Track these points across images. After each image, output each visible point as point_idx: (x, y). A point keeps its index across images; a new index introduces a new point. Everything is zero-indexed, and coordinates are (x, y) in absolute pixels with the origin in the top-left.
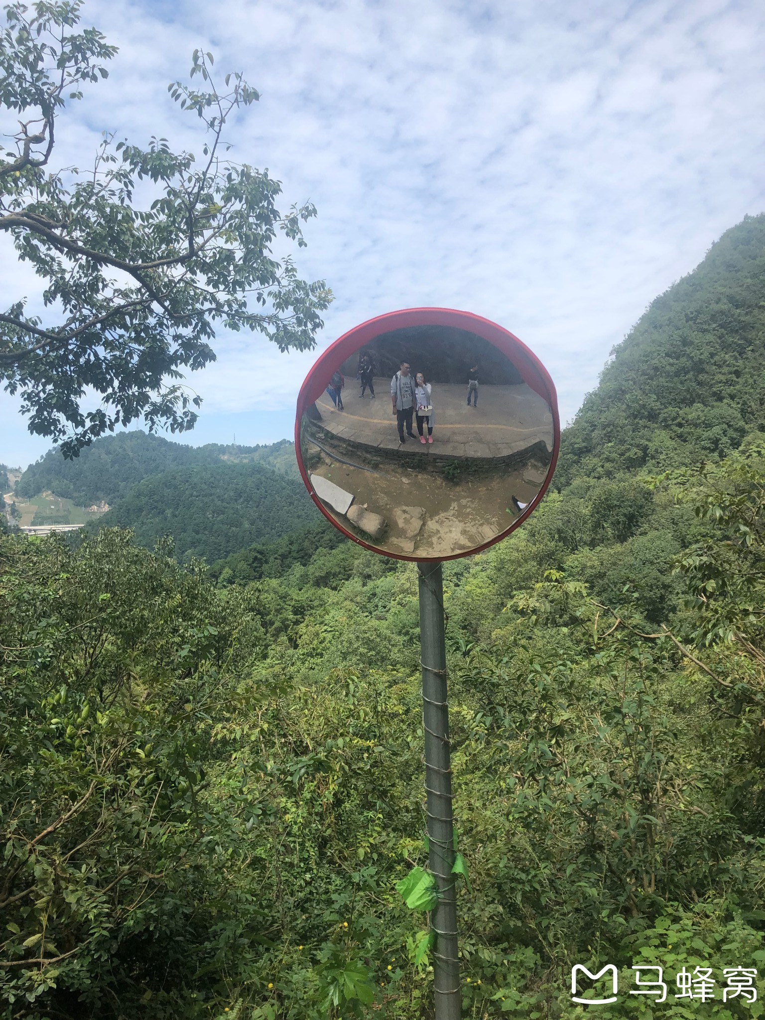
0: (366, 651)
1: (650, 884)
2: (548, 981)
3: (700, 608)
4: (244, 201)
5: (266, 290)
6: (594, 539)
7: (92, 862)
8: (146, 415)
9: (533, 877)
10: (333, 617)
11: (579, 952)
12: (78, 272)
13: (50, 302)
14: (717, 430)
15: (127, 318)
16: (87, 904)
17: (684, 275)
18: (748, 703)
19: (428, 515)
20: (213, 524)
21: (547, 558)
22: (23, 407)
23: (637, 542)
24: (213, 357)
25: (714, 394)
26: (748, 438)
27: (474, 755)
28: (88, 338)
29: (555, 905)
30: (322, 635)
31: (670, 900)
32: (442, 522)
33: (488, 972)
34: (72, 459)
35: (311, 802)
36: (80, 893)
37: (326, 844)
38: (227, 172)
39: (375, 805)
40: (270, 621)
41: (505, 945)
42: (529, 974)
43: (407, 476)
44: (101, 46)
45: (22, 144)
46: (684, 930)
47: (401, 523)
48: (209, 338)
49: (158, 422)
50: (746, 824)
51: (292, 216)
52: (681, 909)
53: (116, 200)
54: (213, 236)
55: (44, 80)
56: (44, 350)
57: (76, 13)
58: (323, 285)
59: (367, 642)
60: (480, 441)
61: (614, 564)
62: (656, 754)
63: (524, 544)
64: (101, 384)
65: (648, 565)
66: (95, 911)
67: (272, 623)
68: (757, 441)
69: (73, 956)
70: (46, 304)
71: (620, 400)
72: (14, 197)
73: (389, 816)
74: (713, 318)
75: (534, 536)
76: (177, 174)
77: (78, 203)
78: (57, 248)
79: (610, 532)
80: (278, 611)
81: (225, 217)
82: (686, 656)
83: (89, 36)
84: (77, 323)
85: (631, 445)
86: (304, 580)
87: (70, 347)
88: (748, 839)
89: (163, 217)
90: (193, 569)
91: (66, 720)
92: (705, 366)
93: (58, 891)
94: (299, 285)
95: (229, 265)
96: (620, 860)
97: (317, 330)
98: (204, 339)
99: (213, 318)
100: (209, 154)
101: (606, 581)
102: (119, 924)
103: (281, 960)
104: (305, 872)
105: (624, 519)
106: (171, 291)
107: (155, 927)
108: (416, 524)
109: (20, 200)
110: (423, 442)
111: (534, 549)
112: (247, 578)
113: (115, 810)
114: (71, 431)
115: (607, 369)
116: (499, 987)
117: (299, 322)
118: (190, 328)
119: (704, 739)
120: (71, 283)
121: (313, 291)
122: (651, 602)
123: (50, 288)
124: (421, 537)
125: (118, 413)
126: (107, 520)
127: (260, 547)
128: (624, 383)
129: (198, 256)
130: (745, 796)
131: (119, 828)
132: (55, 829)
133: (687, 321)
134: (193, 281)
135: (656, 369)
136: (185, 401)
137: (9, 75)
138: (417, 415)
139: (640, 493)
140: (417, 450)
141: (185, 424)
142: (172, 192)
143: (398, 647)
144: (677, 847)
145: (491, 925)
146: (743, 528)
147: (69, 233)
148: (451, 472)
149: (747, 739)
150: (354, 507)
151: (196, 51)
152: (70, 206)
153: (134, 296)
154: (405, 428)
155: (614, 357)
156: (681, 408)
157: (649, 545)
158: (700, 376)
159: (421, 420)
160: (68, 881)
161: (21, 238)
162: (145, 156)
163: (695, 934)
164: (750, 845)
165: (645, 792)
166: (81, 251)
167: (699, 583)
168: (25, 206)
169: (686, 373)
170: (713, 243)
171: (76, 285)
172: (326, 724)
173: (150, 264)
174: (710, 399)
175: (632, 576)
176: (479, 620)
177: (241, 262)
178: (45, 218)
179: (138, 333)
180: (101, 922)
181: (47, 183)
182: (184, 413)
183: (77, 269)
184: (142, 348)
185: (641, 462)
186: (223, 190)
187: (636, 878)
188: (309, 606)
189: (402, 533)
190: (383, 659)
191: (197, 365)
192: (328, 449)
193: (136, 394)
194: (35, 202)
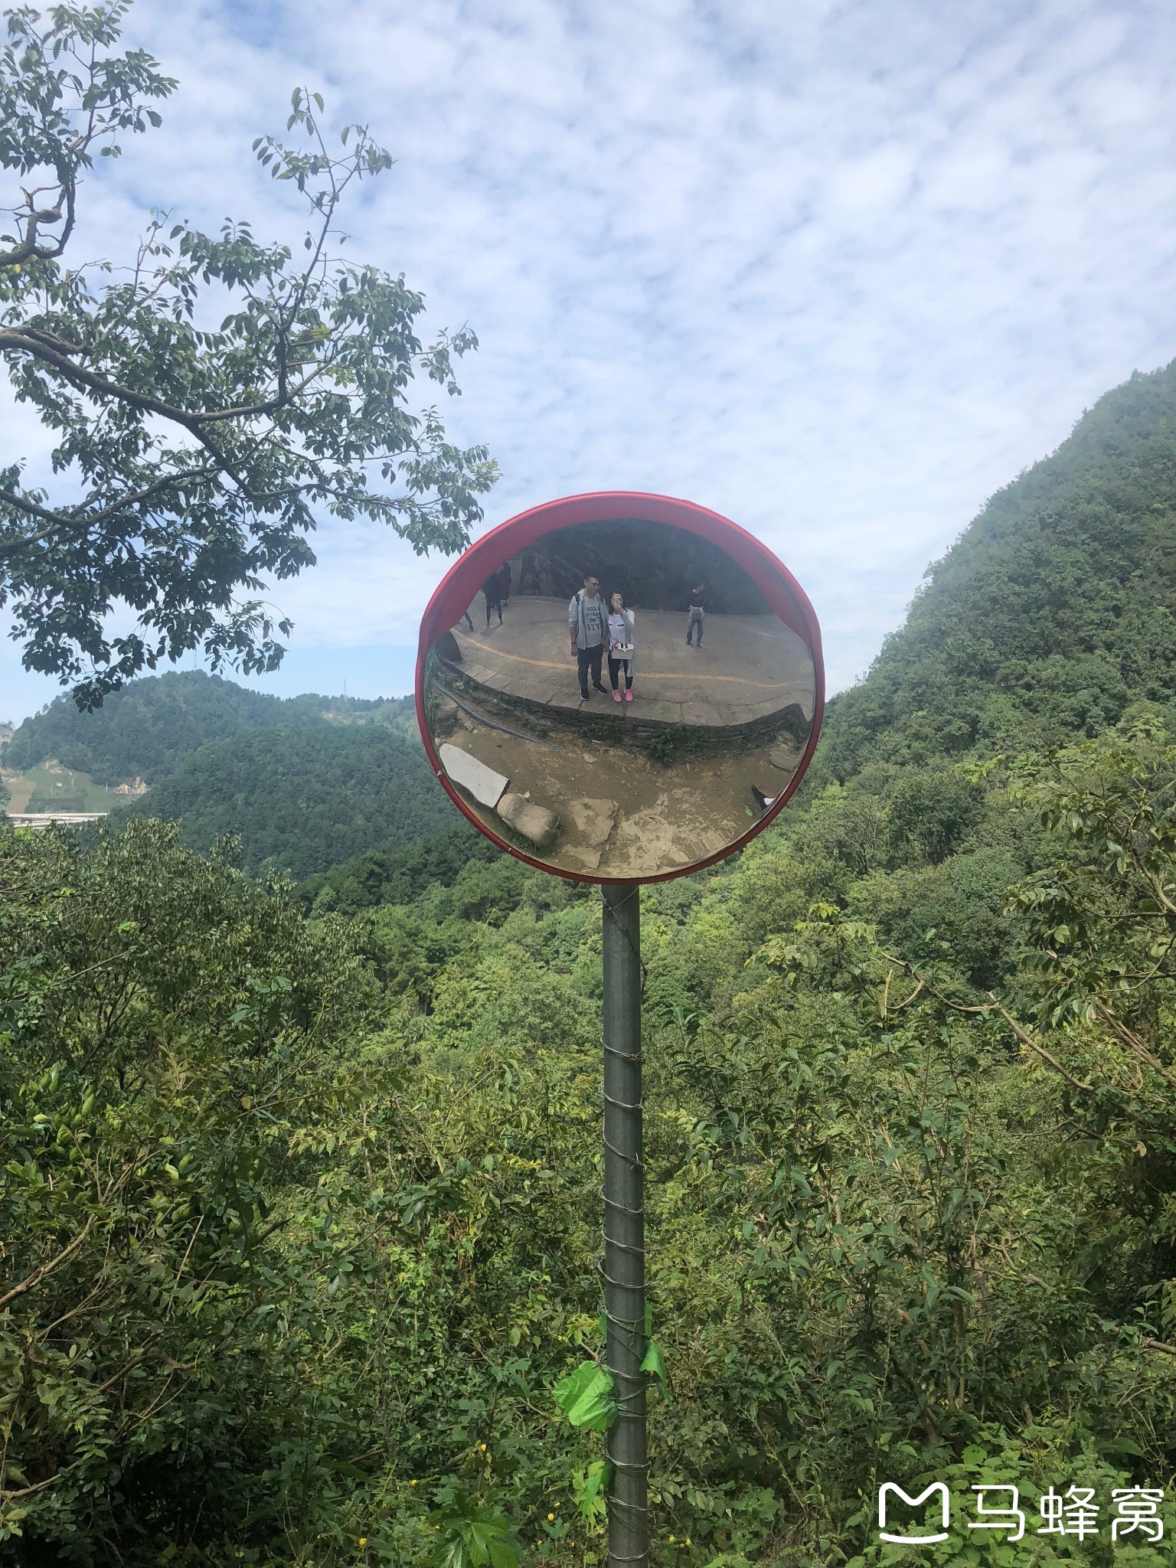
0: (538, 1021)
1: (957, 1393)
2: (794, 1543)
3: (1046, 968)
4: (365, 323)
5: (397, 459)
6: (892, 858)
7: (84, 1341)
8: (208, 645)
9: (776, 1379)
10: (489, 968)
11: (844, 1498)
12: (107, 422)
13: (62, 467)
14: (1084, 695)
15: (182, 496)
16: (72, 1407)
17: (1040, 458)
18: (1117, 1116)
19: (622, 812)
20: (308, 819)
21: (819, 885)
22: (14, 628)
23: (958, 864)
24: (311, 560)
25: (1082, 641)
26: (1131, 710)
27: (696, 1186)
28: (119, 525)
29: (810, 1424)
30: (471, 995)
31: (987, 1419)
32: (645, 823)
33: (704, 1527)
34: (90, 711)
35: (439, 1255)
36: (63, 1389)
37: (462, 1320)
38: (340, 277)
39: (540, 1261)
40: (391, 970)
41: (731, 1484)
42: (765, 1532)
43: (592, 751)
44: (153, 78)
45: (24, 223)
46: (1007, 1467)
47: (581, 824)
48: (306, 529)
49: (224, 656)
50: (1110, 1303)
51: (440, 347)
52: (1003, 1434)
53: (168, 315)
54: (318, 373)
55: (62, 126)
56: (50, 541)
57: (114, 26)
58: (485, 453)
59: (541, 1007)
60: (706, 700)
61: (923, 896)
62: (972, 1192)
63: (785, 861)
64: (137, 596)
65: (974, 899)
66: (86, 1418)
67: (394, 974)
68: (1145, 714)
69: (51, 1488)
70: (55, 470)
71: (937, 645)
72: (10, 304)
73: (559, 1279)
74: (1082, 524)
75: (801, 850)
76: (263, 277)
77: (109, 316)
78: (74, 385)
79: (917, 847)
80: (404, 956)
81: (335, 345)
82: (1024, 1042)
83: (134, 62)
84: (103, 502)
85: (953, 715)
86: (446, 907)
87: (90, 538)
88: (1108, 1326)
89: (240, 343)
90: (271, 887)
91: (57, 1117)
92: (1068, 597)
93: (29, 1384)
94: (448, 453)
95: (340, 419)
96: (912, 1355)
97: (473, 522)
98: (298, 531)
99: (314, 498)
100: (314, 249)
101: (910, 922)
102: (124, 1439)
103: (381, 1502)
104: (426, 1364)
105: (940, 828)
106: (250, 456)
107: (180, 1446)
108: (604, 826)
109: (20, 309)
110: (618, 698)
111: (801, 871)
112: (359, 904)
113: (124, 1261)
114: (89, 668)
115: (920, 598)
116: (719, 1550)
117: (446, 510)
118: (278, 514)
119: (1047, 1169)
120: (96, 439)
121: (468, 461)
122: (977, 956)
123: (63, 445)
124: (610, 848)
125: (163, 640)
126: (142, 807)
127: (378, 856)
128: (944, 619)
129: (292, 404)
130: (1109, 1260)
131: (131, 1289)
132: (29, 1288)
133: (1042, 529)
134: (285, 441)
135: (994, 600)
136: (267, 626)
137: (8, 117)
138: (610, 656)
139: (964, 788)
140: (608, 712)
141: (266, 662)
142: (255, 304)
143: (588, 1017)
144: (1001, 1337)
145: (708, 1453)
146: (1113, 847)
147: (94, 362)
148: (659, 746)
149: (1115, 1171)
150: (508, 797)
151: (298, 90)
152: (97, 321)
153: (192, 462)
154: (589, 677)
155: (930, 580)
156: (1029, 661)
157: (977, 869)
158: (1060, 613)
159: (615, 665)
160: (47, 1370)
161: (20, 366)
162: (215, 248)
163: (1022, 1474)
164: (1112, 1336)
165: (953, 1250)
166: (111, 390)
167: (1044, 929)
168: (27, 318)
169: (1040, 608)
170: (1085, 412)
171: (104, 442)
172: (467, 1133)
173: (217, 414)
174: (1074, 649)
175: (950, 916)
176: (714, 978)
177: (359, 415)
178: (57, 338)
179: (197, 520)
180: (96, 1436)
181: (62, 285)
182: (265, 645)
183: (105, 417)
184: (202, 542)
185: (969, 740)
186: (334, 304)
187: (937, 1385)
188: (452, 949)
189: (582, 839)
190: (564, 1034)
191: (287, 570)
192: (469, 706)
193: (192, 612)
194: (43, 312)
